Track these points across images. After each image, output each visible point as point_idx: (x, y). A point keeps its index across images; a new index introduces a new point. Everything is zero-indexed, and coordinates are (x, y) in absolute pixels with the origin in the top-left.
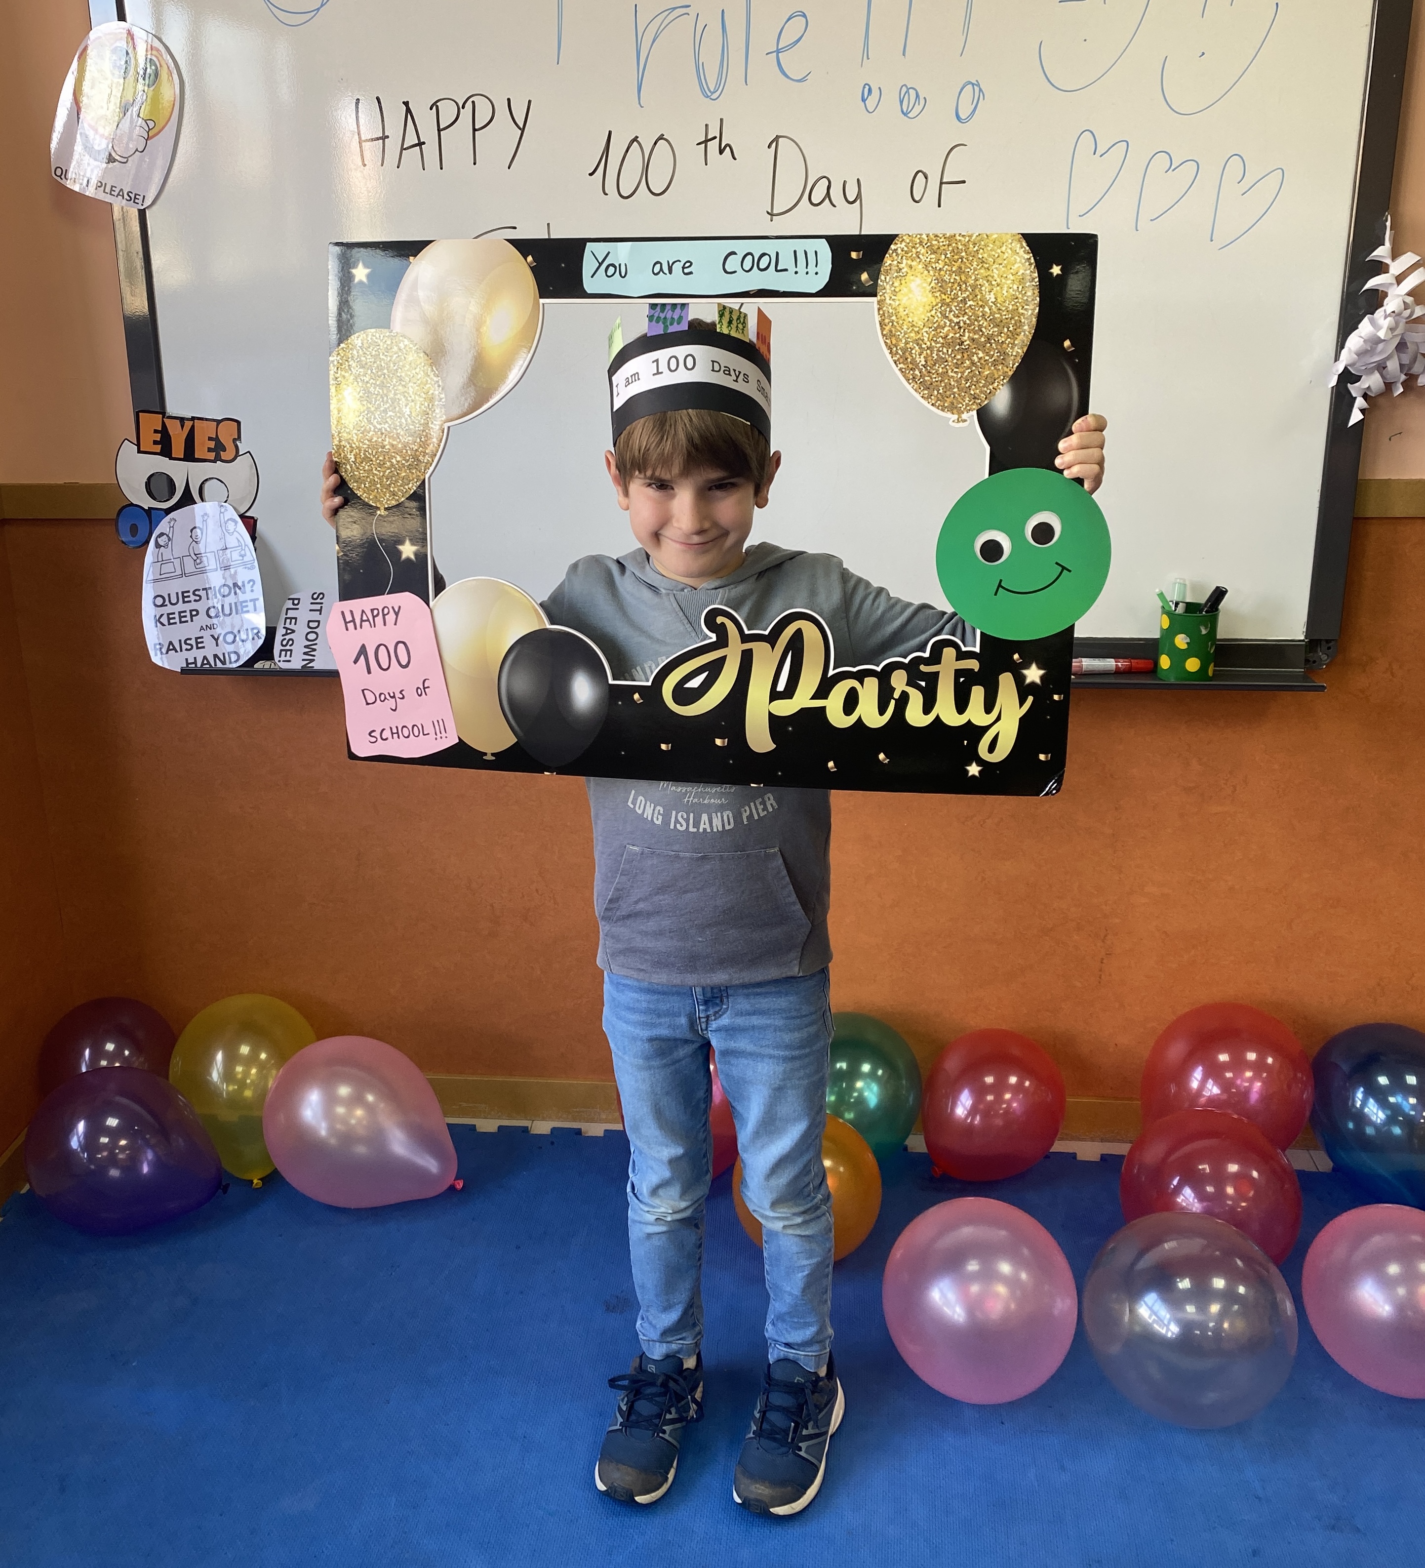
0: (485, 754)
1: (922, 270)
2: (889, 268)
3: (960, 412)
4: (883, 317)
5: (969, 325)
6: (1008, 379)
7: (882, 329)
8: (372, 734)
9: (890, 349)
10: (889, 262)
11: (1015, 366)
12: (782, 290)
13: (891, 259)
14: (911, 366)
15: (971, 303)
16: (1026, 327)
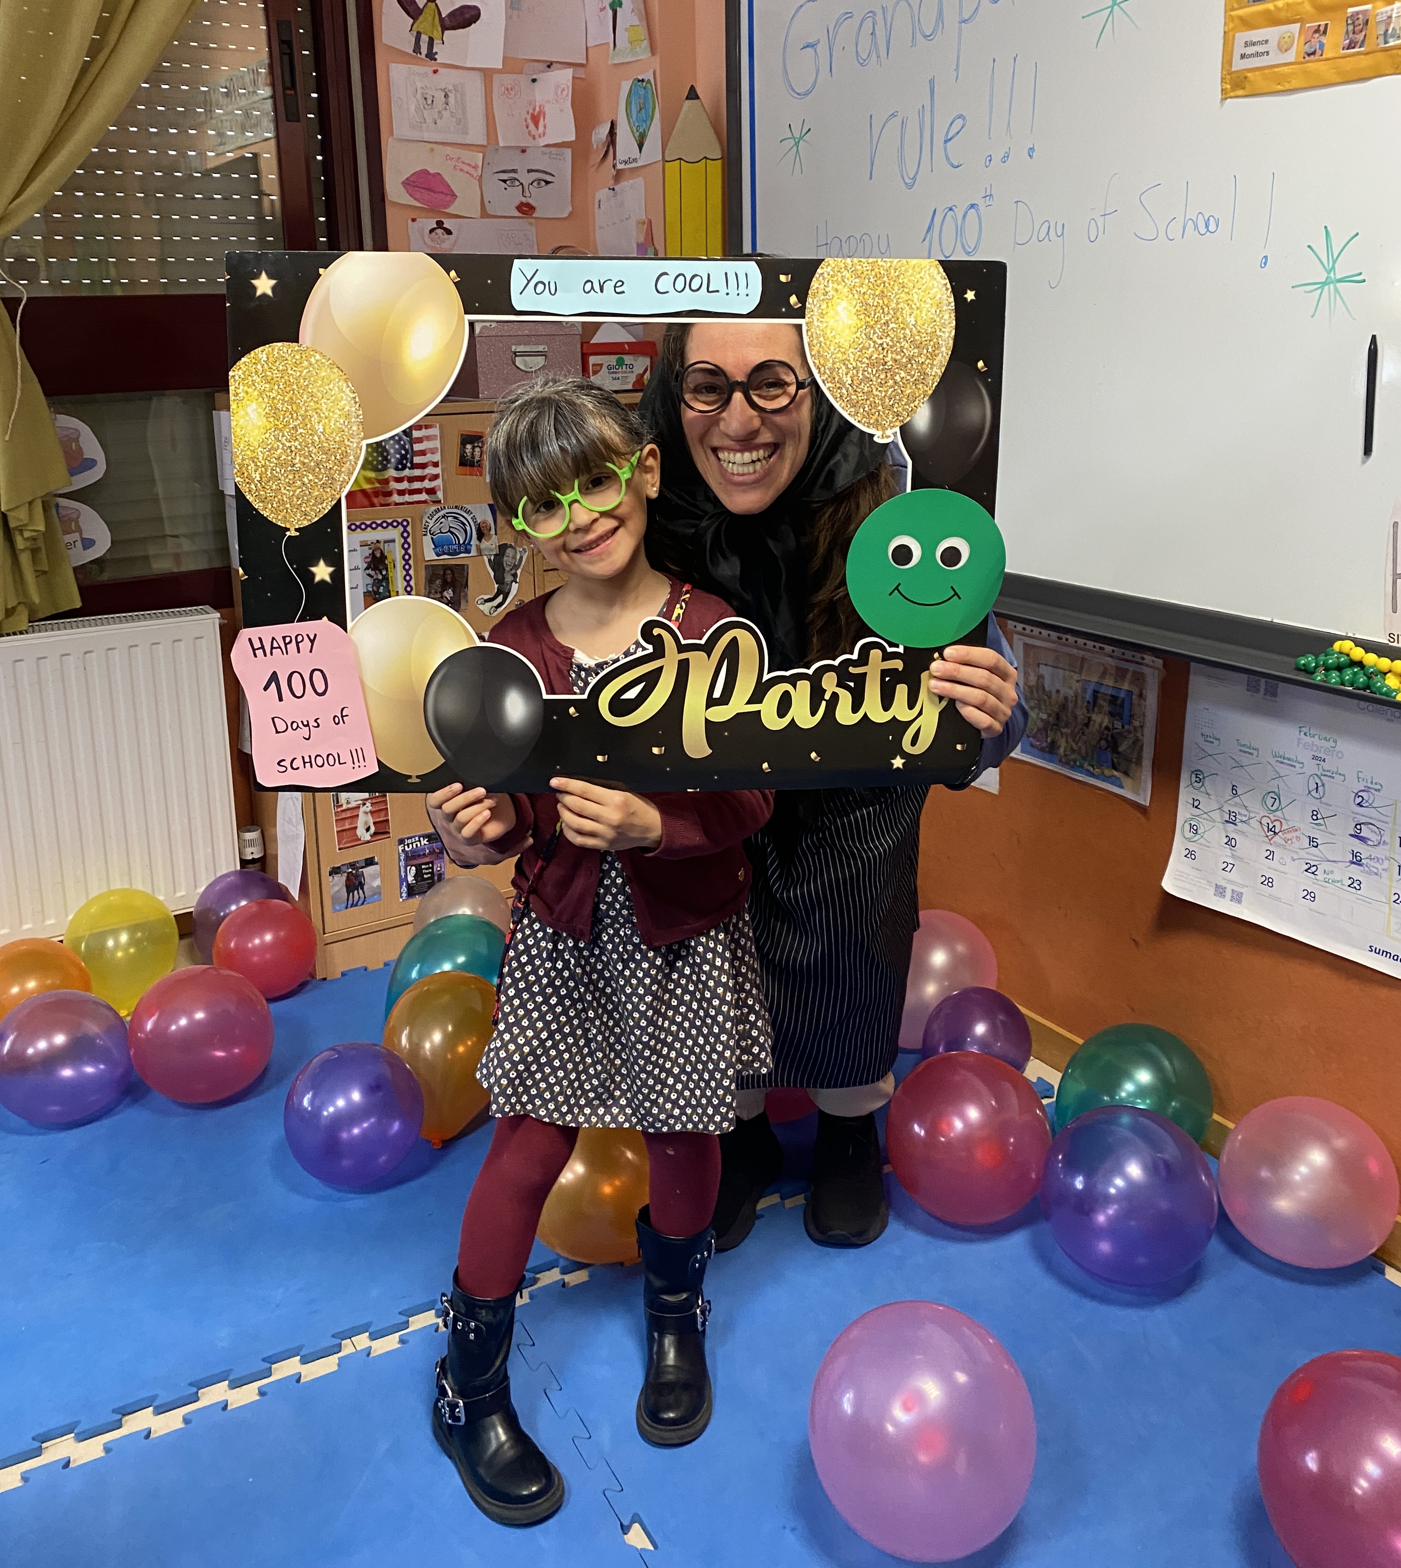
0: (410, 777)
1: (847, 294)
2: (816, 291)
3: (884, 429)
5: (891, 347)
6: (928, 398)
8: (282, 764)
10: (816, 285)
11: (934, 386)
12: (713, 310)
13: (818, 282)
15: (893, 325)
16: (944, 349)
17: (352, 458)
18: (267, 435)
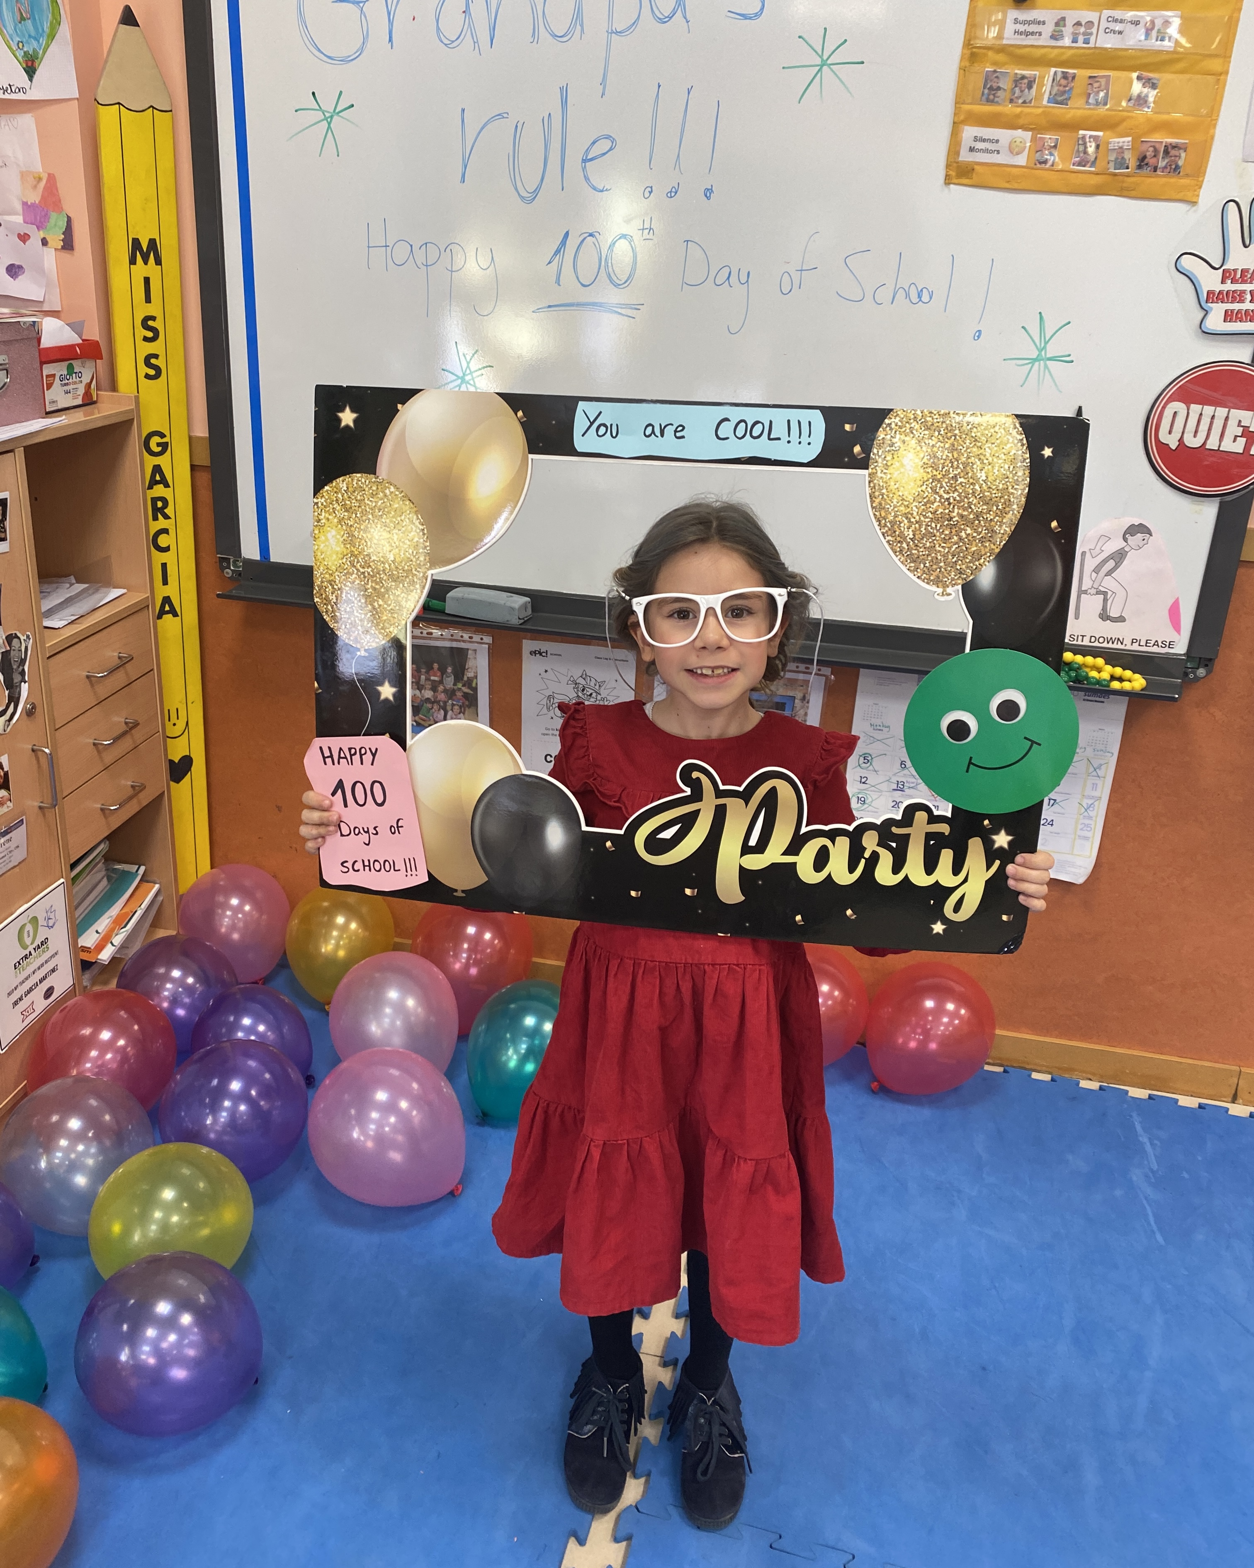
0: (456, 891)
1: (914, 446)
2: (881, 442)
3: (945, 586)
4: (873, 490)
5: (959, 502)
6: (994, 556)
7: (872, 502)
8: (345, 865)
9: (879, 521)
10: (882, 436)
11: (1002, 544)
12: (773, 458)
13: (885, 433)
14: (899, 539)
15: (960, 480)
16: (1015, 507)
17: (418, 586)
18: (344, 560)
